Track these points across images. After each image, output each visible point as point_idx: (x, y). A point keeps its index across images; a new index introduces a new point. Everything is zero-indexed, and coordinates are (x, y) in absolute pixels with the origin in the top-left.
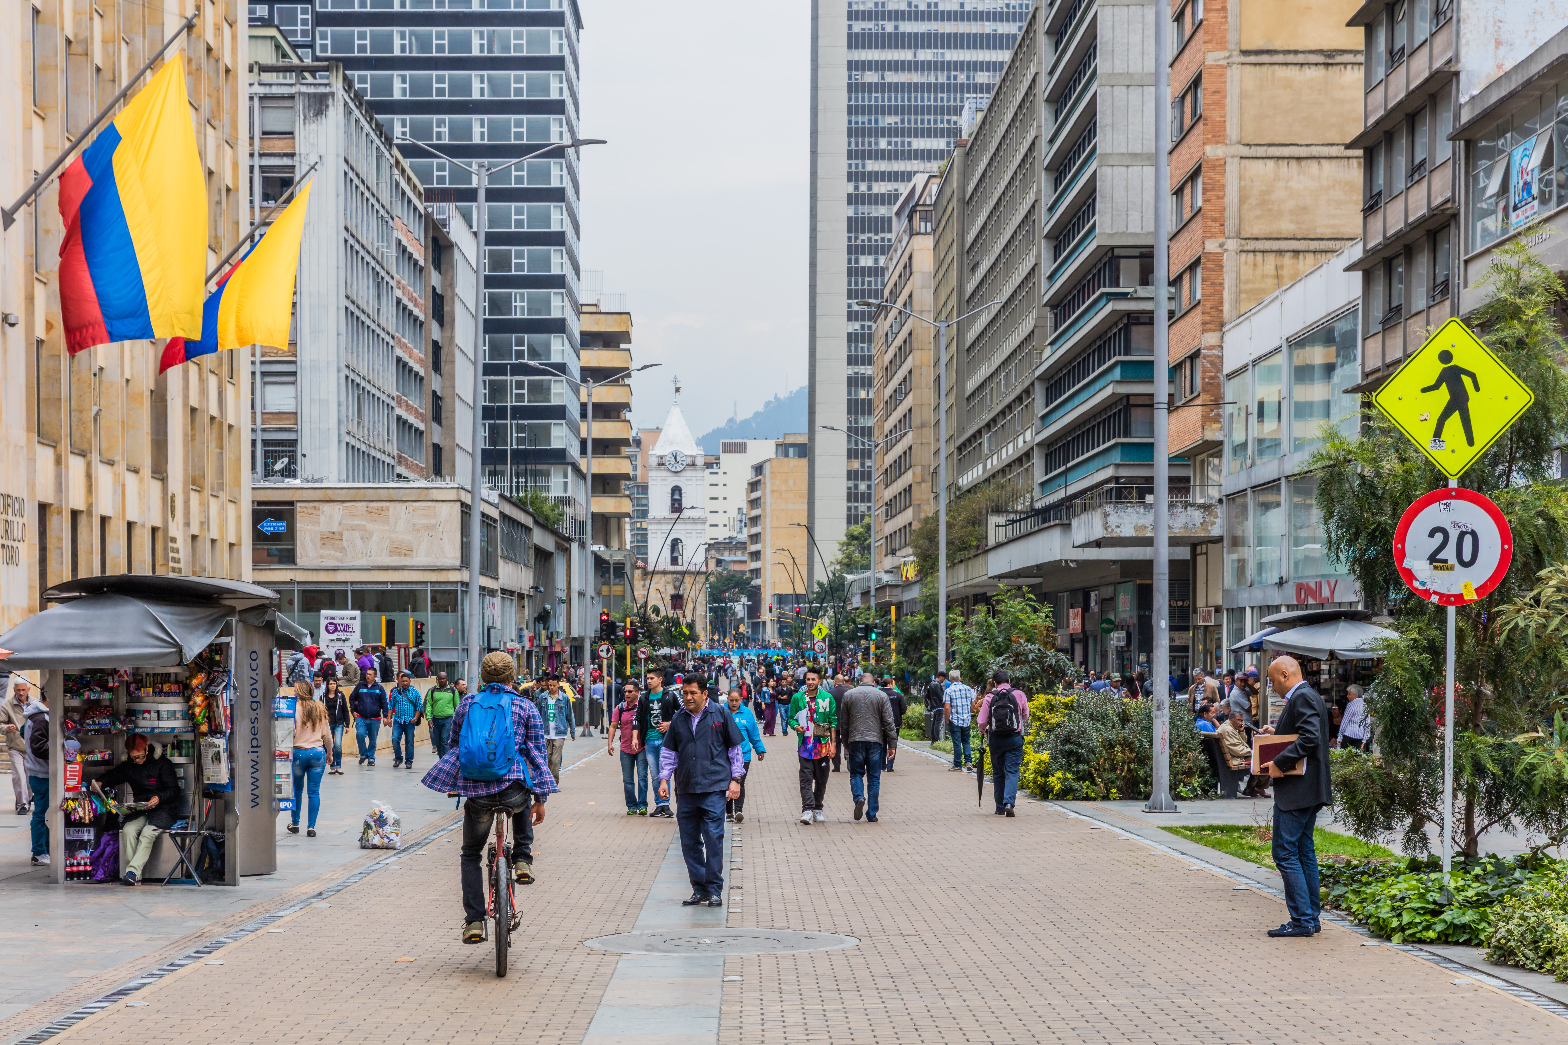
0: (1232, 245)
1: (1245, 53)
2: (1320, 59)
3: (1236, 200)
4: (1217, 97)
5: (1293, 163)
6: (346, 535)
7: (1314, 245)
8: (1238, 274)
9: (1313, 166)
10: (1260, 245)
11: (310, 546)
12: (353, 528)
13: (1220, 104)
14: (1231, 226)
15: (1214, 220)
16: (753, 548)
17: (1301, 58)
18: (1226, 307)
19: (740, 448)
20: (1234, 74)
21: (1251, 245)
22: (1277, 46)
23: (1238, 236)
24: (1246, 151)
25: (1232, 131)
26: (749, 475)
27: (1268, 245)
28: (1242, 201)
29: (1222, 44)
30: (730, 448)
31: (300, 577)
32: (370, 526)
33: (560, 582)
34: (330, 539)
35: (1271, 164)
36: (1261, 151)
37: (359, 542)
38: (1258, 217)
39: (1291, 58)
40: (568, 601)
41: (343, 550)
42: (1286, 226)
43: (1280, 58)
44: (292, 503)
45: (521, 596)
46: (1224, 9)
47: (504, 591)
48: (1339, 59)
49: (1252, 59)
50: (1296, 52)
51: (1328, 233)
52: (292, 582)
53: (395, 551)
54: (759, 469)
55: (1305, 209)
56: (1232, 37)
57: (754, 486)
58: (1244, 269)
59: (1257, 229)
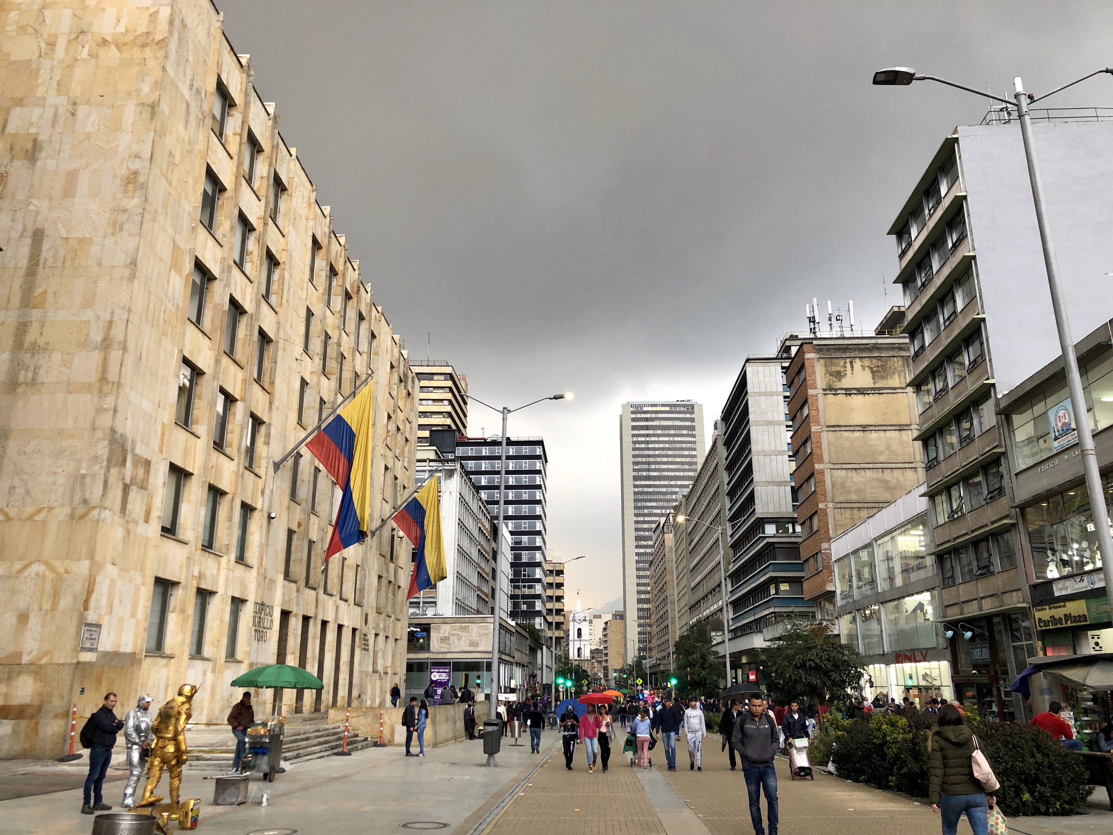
0: (830, 505)
1: (828, 426)
2: (861, 429)
3: (830, 487)
4: (818, 445)
5: (854, 471)
6: (451, 638)
7: (866, 505)
8: (835, 518)
9: (862, 473)
10: (843, 505)
11: (436, 643)
12: (454, 635)
13: (820, 447)
14: (829, 496)
15: (822, 495)
16: (604, 652)
17: (852, 428)
18: (831, 532)
19: (599, 617)
20: (824, 435)
21: (839, 505)
22: (842, 423)
23: (833, 501)
24: (832, 466)
25: (826, 457)
26: (603, 626)
27: (847, 505)
28: (833, 487)
29: (818, 423)
30: (595, 617)
31: (431, 656)
32: (461, 634)
33: (539, 661)
34: (444, 640)
35: (844, 471)
36: (839, 466)
37: (456, 641)
38: (841, 494)
39: (848, 428)
40: (541, 669)
41: (449, 644)
42: (854, 497)
43: (843, 429)
44: (429, 624)
45: (523, 666)
46: (818, 409)
47: (517, 663)
48: (868, 429)
49: (832, 429)
50: (850, 426)
51: (872, 500)
52: (427, 658)
53: (471, 644)
54: (606, 623)
55: (861, 490)
56: (822, 421)
57: (605, 629)
58: (837, 516)
59: (841, 498)
